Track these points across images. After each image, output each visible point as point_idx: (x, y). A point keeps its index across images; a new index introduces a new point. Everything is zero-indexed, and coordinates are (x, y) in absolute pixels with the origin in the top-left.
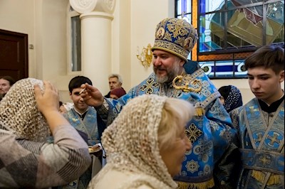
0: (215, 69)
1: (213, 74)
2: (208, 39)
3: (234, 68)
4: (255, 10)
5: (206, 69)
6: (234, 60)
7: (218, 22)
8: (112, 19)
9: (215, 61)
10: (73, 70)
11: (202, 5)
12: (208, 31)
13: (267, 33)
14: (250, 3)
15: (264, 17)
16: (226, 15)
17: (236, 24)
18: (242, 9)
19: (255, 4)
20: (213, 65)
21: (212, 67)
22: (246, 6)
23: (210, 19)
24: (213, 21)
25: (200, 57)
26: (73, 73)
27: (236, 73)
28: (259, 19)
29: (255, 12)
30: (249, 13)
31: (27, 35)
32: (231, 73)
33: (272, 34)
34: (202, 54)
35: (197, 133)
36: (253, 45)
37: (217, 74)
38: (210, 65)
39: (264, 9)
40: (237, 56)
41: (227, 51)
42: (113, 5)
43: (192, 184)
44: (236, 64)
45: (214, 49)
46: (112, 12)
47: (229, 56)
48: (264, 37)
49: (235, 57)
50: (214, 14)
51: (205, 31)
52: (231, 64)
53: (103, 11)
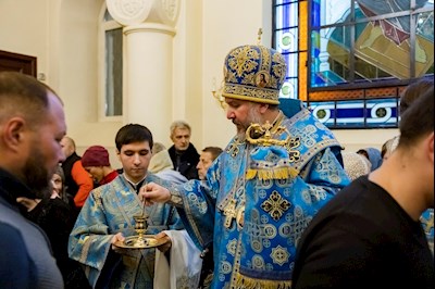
0: (337, 113)
1: (332, 121)
2: (324, 67)
3: (366, 113)
4: (398, 23)
5: (322, 114)
6: (365, 100)
7: (340, 40)
8: (173, 34)
9: (336, 101)
10: (108, 115)
11: (315, 14)
12: (324, 55)
13: (417, 58)
14: (389, 12)
15: (412, 33)
16: (353, 29)
17: (368, 44)
18: (377, 21)
19: (398, 14)
20: (333, 107)
21: (331, 110)
22: (383, 17)
23: (328, 36)
24: (332, 39)
25: (312, 95)
26: (108, 118)
27: (369, 121)
28: (403, 36)
29: (398, 26)
30: (388, 27)
31: (35, 58)
32: (361, 120)
33: (424, 61)
34: (315, 90)
35: (282, 205)
36: (395, 76)
37: (339, 121)
38: (328, 107)
39: (412, 21)
40: (371, 93)
41: (355, 86)
42: (175, 12)
43: (282, 283)
44: (369, 106)
45: (334, 83)
46: (173, 24)
47: (358, 93)
48: (413, 64)
49: (368, 96)
50: (333, 29)
51: (320, 55)
52: (361, 105)
53: (160, 22)
